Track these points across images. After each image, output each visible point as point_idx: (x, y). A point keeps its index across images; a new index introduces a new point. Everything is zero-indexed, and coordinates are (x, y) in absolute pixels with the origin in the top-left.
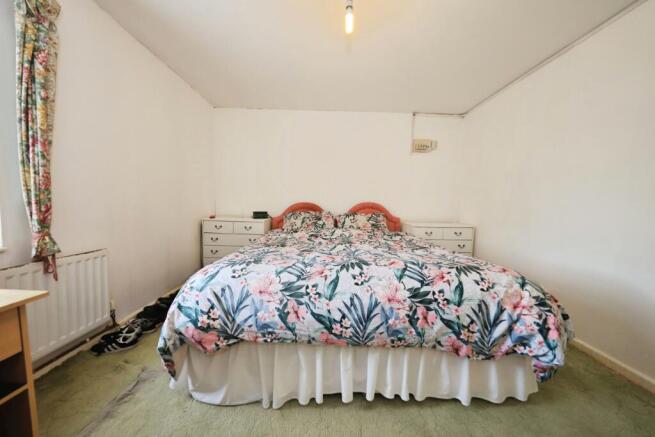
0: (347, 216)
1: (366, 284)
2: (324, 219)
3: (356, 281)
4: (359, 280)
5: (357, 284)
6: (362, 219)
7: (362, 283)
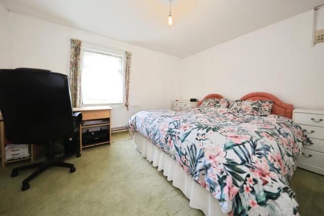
0: (237, 101)
1: (202, 141)
2: (220, 103)
3: (197, 137)
4: (200, 137)
5: (197, 139)
6: (247, 104)
7: (200, 140)
